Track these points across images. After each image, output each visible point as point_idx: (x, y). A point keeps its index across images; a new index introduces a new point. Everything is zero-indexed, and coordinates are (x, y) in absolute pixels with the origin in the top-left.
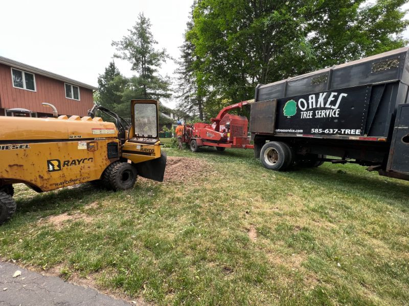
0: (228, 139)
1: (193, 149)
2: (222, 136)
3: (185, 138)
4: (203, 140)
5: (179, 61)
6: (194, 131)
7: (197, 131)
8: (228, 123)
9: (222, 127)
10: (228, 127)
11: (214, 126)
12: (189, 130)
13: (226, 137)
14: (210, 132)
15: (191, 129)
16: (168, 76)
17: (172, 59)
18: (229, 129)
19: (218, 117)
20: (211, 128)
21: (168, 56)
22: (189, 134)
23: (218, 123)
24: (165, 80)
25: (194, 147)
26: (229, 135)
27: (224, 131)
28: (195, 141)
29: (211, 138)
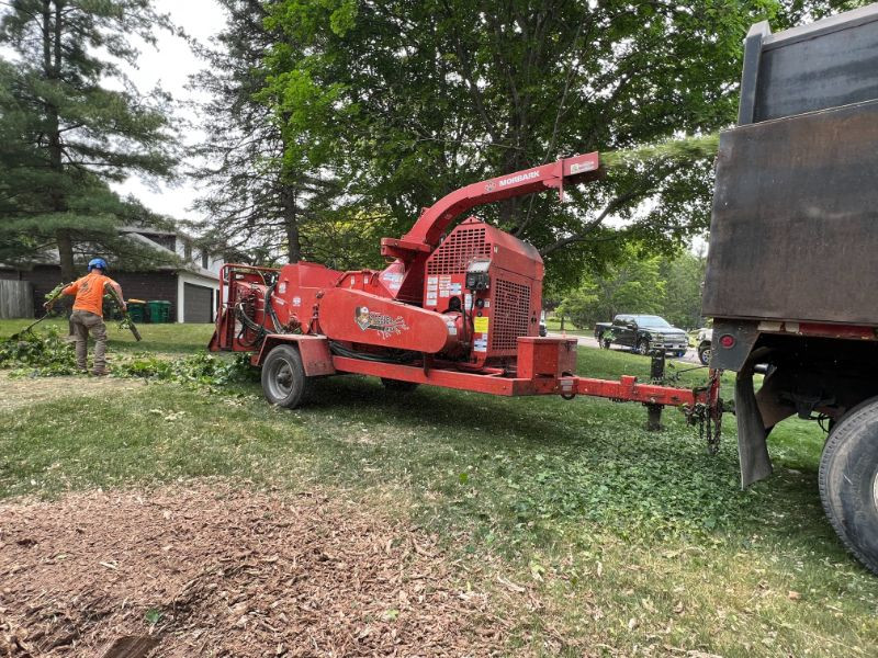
0: (481, 347)
1: (278, 394)
2: (453, 332)
3: (231, 331)
4: (330, 347)
5: (212, 48)
6: (280, 302)
7: (297, 301)
8: (480, 266)
9: (439, 287)
10: (479, 286)
11: (393, 278)
12: (255, 294)
13: (468, 334)
14: (373, 306)
15: (264, 289)
16: (164, 90)
17: (181, 35)
18: (481, 294)
19: (416, 237)
20: (376, 285)
21: (163, 21)
22: (255, 316)
23: (416, 265)
24: (149, 103)
25: (285, 383)
26: (482, 325)
27: (454, 305)
28: (288, 350)
29: (384, 338)
